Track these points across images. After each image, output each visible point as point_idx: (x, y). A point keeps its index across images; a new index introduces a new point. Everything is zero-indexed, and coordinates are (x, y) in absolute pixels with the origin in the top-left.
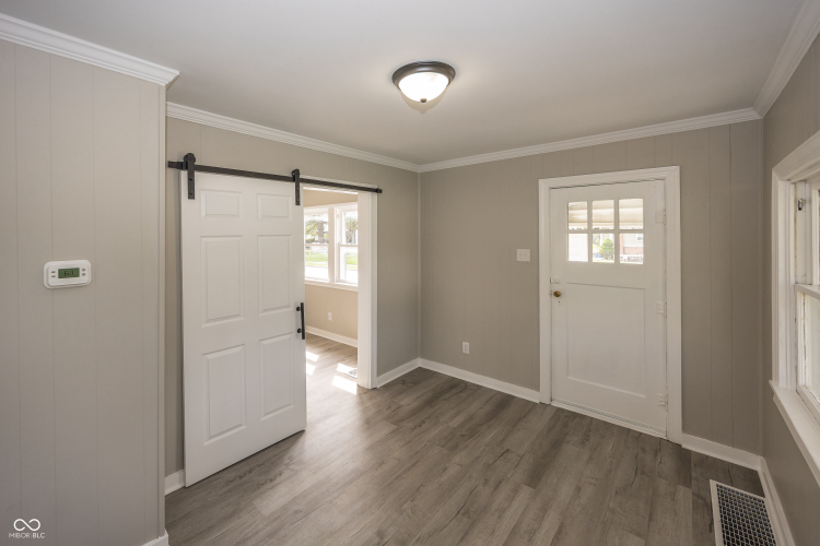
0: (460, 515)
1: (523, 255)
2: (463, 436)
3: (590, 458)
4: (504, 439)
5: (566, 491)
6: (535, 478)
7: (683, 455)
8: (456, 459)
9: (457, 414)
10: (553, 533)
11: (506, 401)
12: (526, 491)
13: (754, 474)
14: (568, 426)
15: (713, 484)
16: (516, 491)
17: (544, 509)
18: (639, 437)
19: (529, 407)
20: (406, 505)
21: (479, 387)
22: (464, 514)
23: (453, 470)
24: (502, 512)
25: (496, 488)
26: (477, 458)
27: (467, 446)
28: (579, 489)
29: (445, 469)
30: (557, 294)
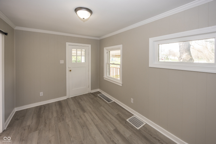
0: (83, 128)
1: (62, 62)
2: (61, 116)
3: (86, 102)
4: (70, 110)
5: (89, 108)
6: (84, 111)
7: (92, 94)
8: (67, 121)
9: (52, 113)
10: (95, 115)
11: (59, 103)
12: (85, 114)
13: (99, 91)
14: (76, 99)
15: (98, 95)
16: (84, 115)
17: (91, 113)
18: (86, 94)
19: (66, 101)
20: (72, 139)
21: (48, 104)
22: (83, 127)
23: (70, 123)
24: (87, 120)
25: (81, 118)
26: (71, 117)
27: (65, 117)
28: (90, 107)
29: (68, 125)
30: (70, 71)
